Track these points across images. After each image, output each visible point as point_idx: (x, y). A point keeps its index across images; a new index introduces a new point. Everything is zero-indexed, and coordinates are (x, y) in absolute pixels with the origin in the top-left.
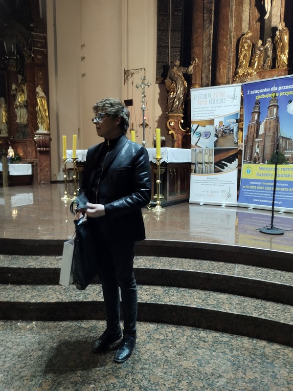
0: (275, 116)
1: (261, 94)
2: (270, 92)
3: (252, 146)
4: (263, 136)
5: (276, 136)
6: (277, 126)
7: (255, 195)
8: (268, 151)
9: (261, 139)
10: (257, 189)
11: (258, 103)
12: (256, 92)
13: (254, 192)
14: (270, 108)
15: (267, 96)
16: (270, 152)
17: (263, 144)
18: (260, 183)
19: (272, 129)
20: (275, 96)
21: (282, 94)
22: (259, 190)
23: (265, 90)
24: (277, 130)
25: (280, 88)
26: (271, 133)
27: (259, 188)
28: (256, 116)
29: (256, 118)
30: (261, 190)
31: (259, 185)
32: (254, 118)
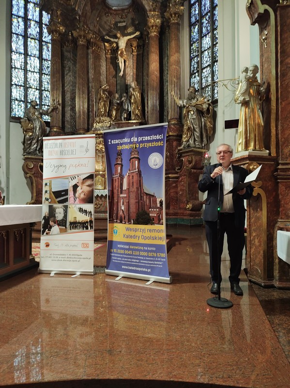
0: (137, 170)
1: (121, 144)
2: (131, 143)
3: (118, 202)
4: (127, 191)
5: (139, 192)
6: (140, 181)
7: (123, 261)
8: (133, 209)
9: (126, 195)
10: (124, 254)
11: (120, 154)
12: (117, 141)
13: (122, 258)
14: (131, 160)
15: (126, 147)
16: (134, 210)
17: (127, 201)
18: (127, 247)
19: (135, 184)
20: (136, 148)
21: (142, 145)
22: (127, 255)
23: (126, 140)
24: (140, 186)
25: (140, 139)
26: (135, 189)
27: (127, 252)
28: (119, 168)
29: (119, 171)
30: (129, 255)
31: (127, 249)
32: (117, 170)
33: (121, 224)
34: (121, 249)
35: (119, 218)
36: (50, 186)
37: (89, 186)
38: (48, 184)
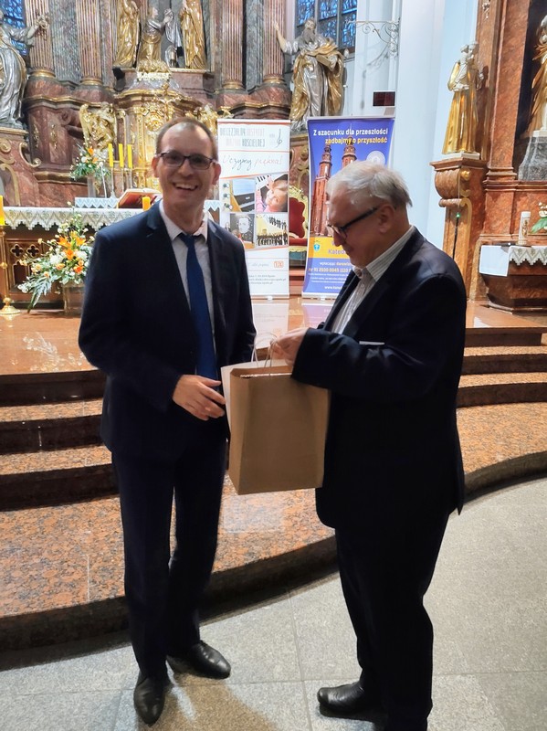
1: (332, 137)
2: (345, 136)
3: (322, 211)
7: (326, 281)
10: (328, 272)
11: (328, 149)
12: (326, 133)
13: (325, 277)
14: (345, 159)
15: (340, 141)
18: (333, 264)
20: (352, 143)
21: (360, 141)
22: (332, 273)
23: (338, 132)
25: (358, 132)
27: (331, 270)
28: (326, 168)
29: (326, 171)
30: (334, 273)
31: (332, 267)
32: (322, 171)
33: (326, 238)
34: (325, 266)
35: (323, 229)
36: (231, 188)
37: (283, 189)
38: (228, 185)
